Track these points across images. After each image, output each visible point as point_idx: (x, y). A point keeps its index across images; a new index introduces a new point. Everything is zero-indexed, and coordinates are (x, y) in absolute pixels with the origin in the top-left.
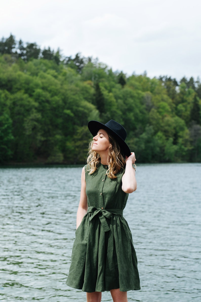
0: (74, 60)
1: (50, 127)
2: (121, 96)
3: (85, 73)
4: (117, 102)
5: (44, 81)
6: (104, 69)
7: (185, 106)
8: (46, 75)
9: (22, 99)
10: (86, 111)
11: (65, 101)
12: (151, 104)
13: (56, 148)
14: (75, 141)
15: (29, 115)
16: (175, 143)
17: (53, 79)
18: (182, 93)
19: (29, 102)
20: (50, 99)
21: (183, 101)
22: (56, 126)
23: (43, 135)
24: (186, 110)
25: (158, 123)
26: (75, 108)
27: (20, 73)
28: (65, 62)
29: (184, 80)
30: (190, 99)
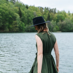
0: (12, 1)
1: (5, 21)
2: (27, 12)
3: (16, 5)
4: (25, 14)
5: (3, 6)
6: (22, 4)
7: (46, 16)
8: (4, 5)
10: (16, 16)
11: (9, 13)
12: (36, 15)
13: (7, 27)
14: (12, 25)
17: (6, 6)
18: (45, 12)
20: (5, 12)
21: (45, 14)
22: (7, 21)
23: (2, 23)
24: (46, 17)
26: (12, 15)
28: (10, 1)
29: (45, 8)
30: (47, 13)
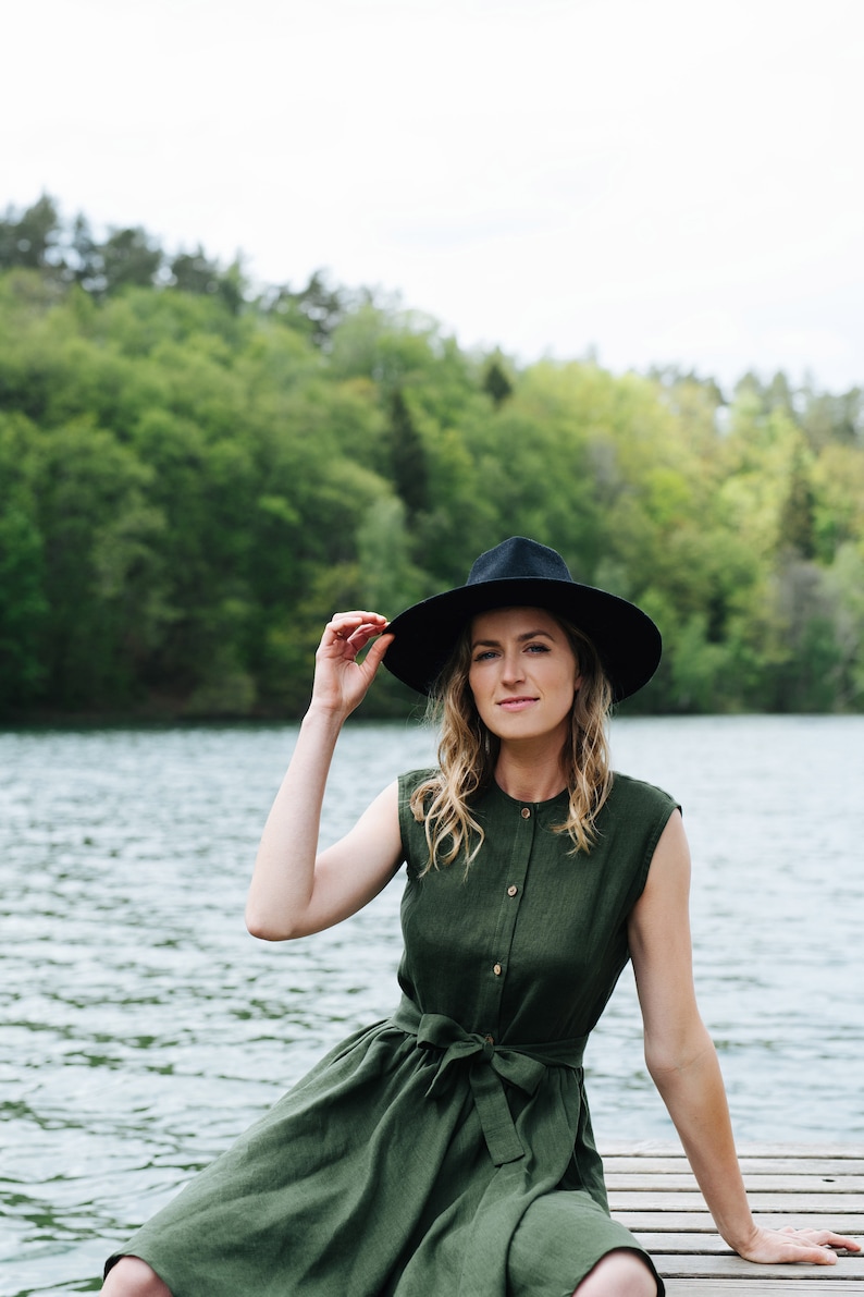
0: (302, 297)
1: (203, 567)
2: (491, 441)
3: (345, 353)
4: (477, 464)
5: (179, 377)
6: (426, 334)
7: (754, 490)
8: (183, 353)
9: (85, 452)
10: (350, 502)
11: (263, 460)
12: (616, 479)
13: (228, 653)
14: (304, 623)
15: (115, 515)
16: (715, 635)
17: (215, 371)
19: (116, 462)
20: (204, 451)
21: (745, 468)
22: (226, 565)
23: (172, 601)
24: (760, 505)
25: (646, 555)
26: (304, 488)
27: (76, 343)
28: (266, 305)
29: (749, 381)
30: (777, 458)
